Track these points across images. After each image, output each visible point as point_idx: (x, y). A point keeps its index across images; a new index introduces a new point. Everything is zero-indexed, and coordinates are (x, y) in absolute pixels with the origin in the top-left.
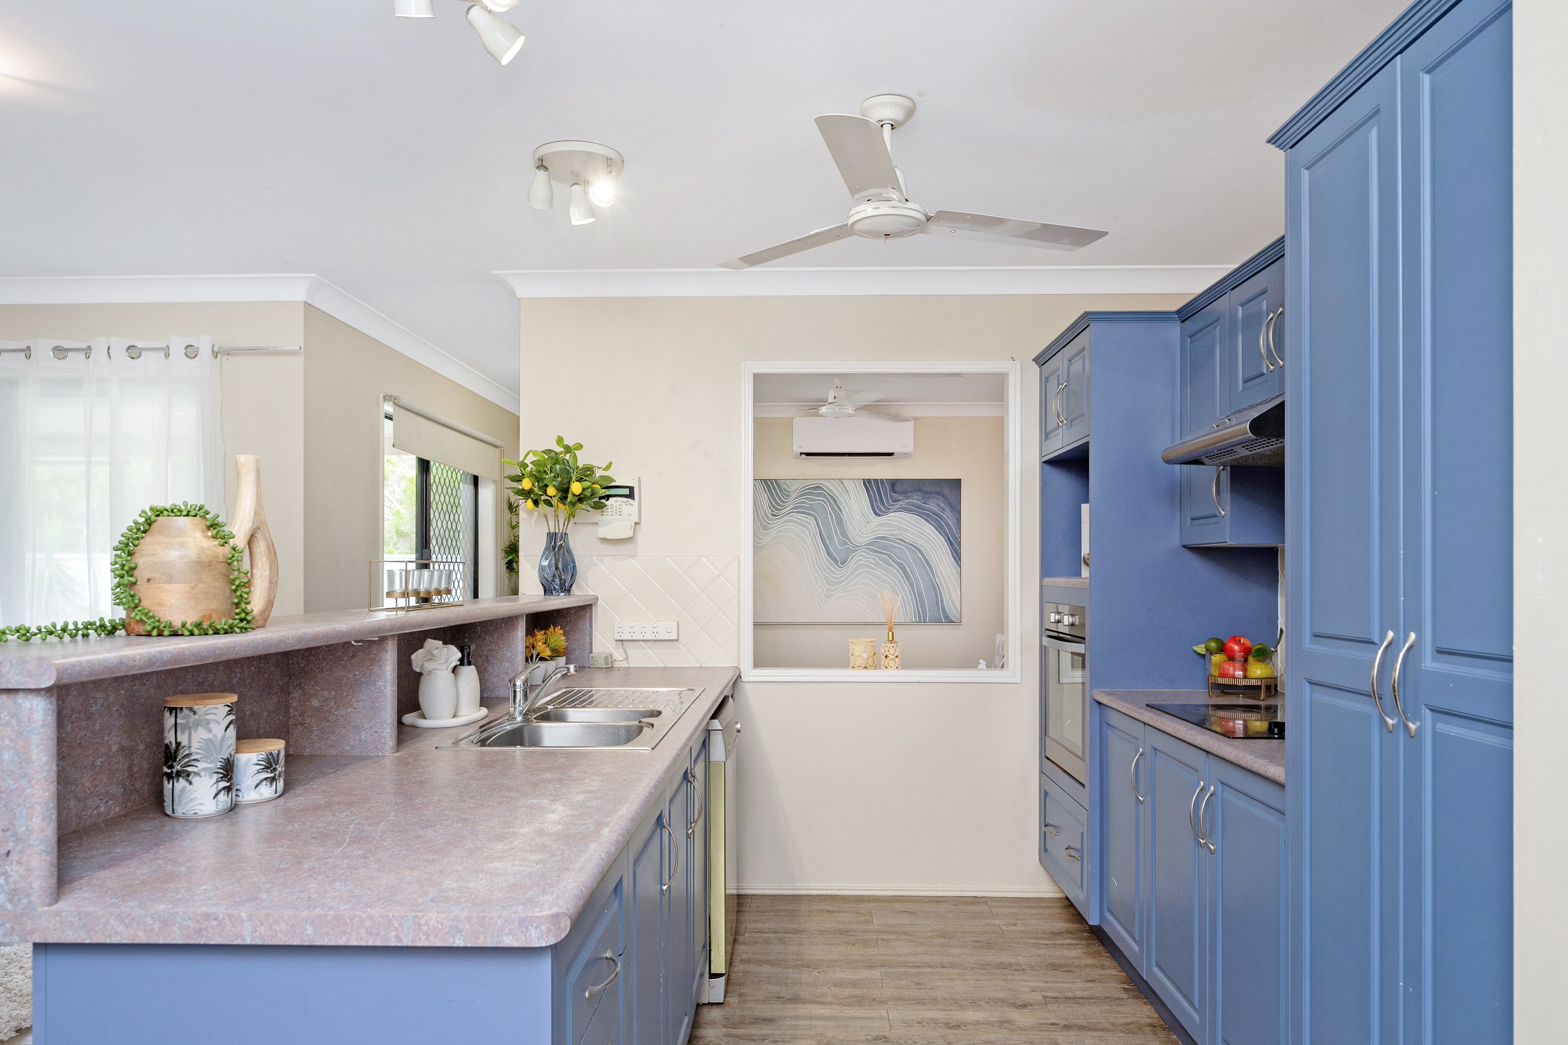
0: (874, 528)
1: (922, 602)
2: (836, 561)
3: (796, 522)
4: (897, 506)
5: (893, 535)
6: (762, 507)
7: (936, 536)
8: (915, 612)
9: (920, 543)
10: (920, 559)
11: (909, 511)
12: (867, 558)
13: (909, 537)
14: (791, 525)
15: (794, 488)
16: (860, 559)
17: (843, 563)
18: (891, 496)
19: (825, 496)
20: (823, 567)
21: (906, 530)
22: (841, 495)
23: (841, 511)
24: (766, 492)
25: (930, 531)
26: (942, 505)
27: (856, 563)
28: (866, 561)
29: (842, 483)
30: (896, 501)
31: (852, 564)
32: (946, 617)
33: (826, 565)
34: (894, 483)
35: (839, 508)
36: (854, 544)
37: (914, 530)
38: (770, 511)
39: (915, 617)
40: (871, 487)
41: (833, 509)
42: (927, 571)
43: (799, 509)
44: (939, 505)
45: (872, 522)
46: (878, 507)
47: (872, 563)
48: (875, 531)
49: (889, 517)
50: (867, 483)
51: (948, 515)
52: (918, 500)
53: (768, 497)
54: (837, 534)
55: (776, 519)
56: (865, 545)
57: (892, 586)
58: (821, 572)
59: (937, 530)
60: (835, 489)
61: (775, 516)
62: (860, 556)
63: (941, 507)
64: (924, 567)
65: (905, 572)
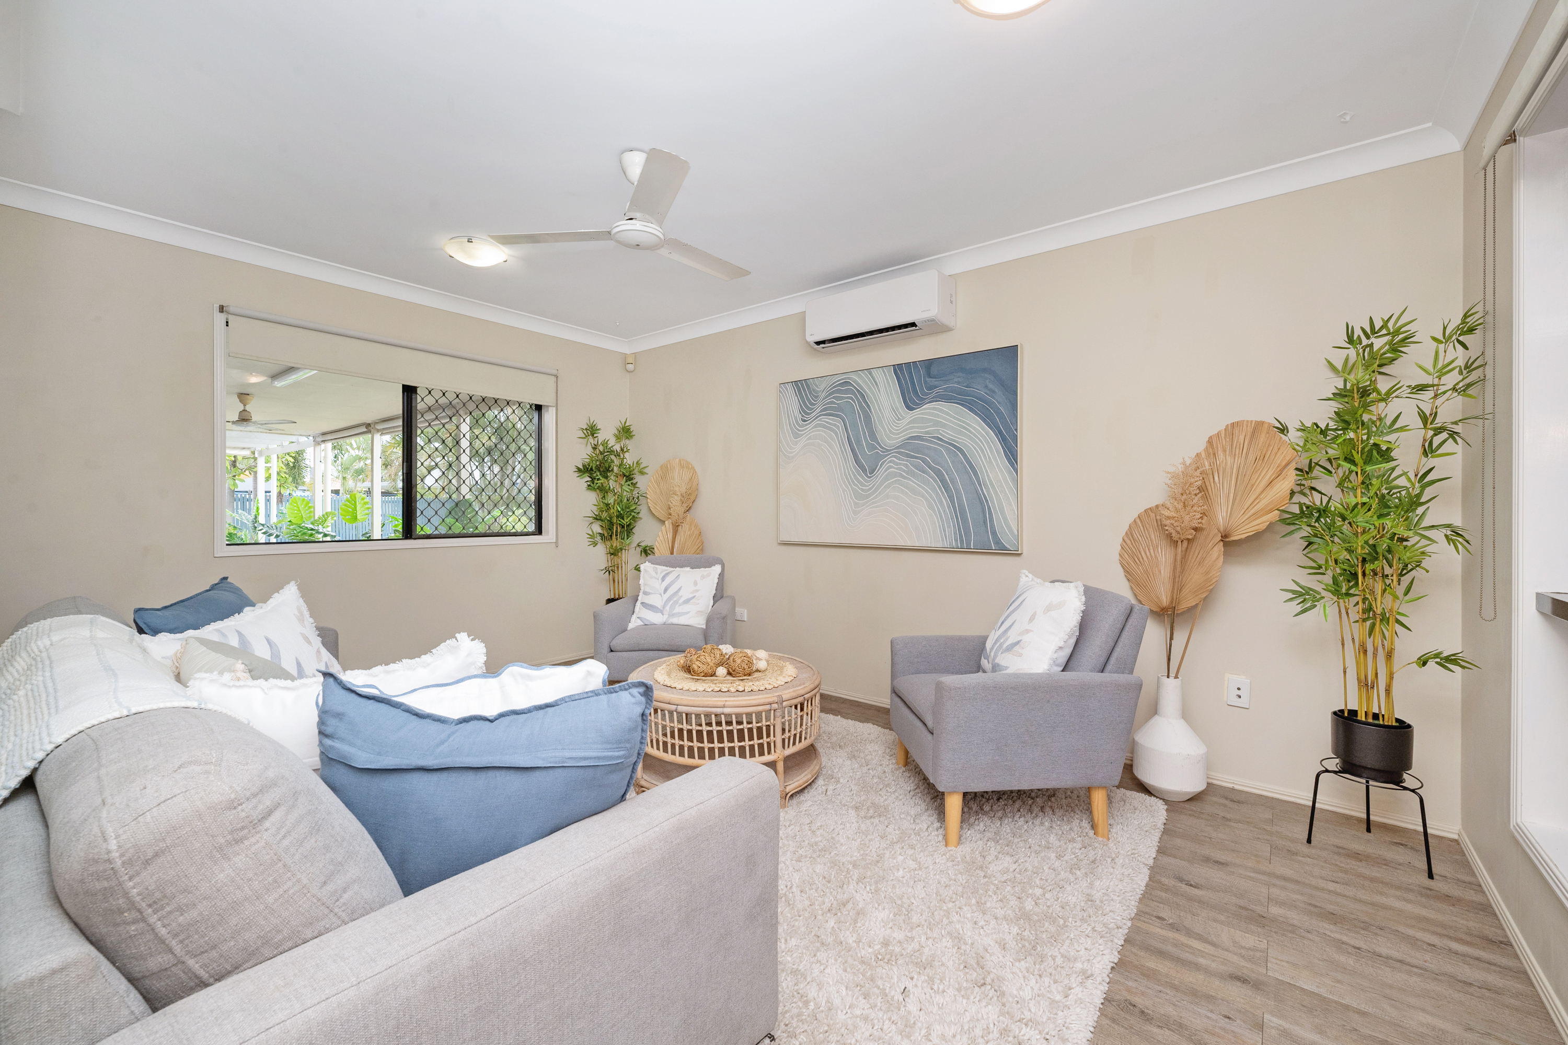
0: (906, 425)
1: (965, 520)
2: (864, 470)
3: (824, 427)
4: (933, 395)
5: (927, 433)
6: (793, 412)
7: (983, 429)
8: (955, 533)
9: (964, 441)
10: (962, 463)
11: (948, 399)
12: (897, 464)
13: (947, 435)
14: (819, 430)
15: (822, 387)
16: (891, 466)
17: (872, 472)
18: (925, 382)
19: (854, 393)
20: (850, 477)
21: (944, 425)
22: (870, 388)
23: (870, 409)
24: (797, 395)
25: (975, 423)
26: (991, 386)
27: (886, 470)
28: (897, 469)
29: (871, 374)
30: (931, 388)
31: (881, 472)
32: (998, 542)
33: (854, 476)
34: (929, 364)
35: (868, 406)
36: (883, 448)
37: (953, 423)
38: (800, 416)
39: (956, 541)
40: (903, 374)
41: (861, 406)
42: (971, 478)
43: (829, 411)
44: (986, 387)
45: (904, 418)
46: (911, 399)
47: (904, 471)
48: (906, 430)
49: (925, 409)
50: (899, 370)
51: (999, 400)
52: (959, 383)
53: (799, 401)
54: (865, 437)
55: (806, 425)
56: (896, 448)
57: (927, 500)
58: (849, 483)
59: (984, 421)
60: (861, 381)
61: (805, 421)
62: (890, 462)
63: (990, 390)
64: (968, 473)
65: (943, 481)
